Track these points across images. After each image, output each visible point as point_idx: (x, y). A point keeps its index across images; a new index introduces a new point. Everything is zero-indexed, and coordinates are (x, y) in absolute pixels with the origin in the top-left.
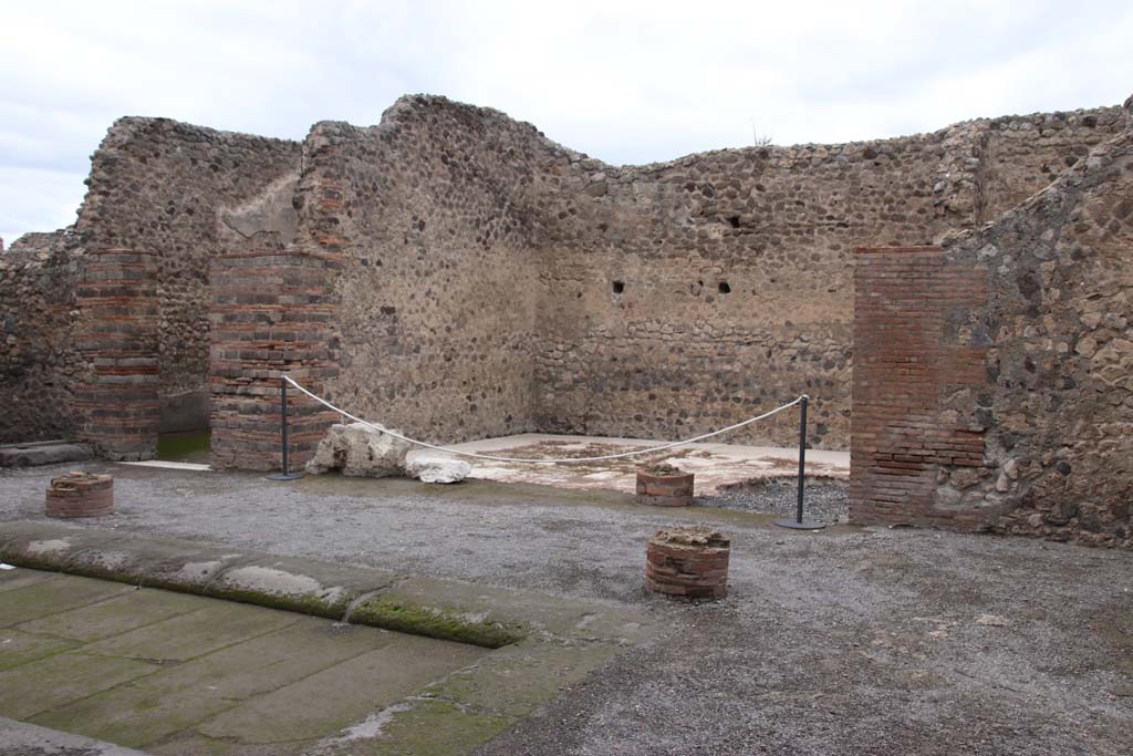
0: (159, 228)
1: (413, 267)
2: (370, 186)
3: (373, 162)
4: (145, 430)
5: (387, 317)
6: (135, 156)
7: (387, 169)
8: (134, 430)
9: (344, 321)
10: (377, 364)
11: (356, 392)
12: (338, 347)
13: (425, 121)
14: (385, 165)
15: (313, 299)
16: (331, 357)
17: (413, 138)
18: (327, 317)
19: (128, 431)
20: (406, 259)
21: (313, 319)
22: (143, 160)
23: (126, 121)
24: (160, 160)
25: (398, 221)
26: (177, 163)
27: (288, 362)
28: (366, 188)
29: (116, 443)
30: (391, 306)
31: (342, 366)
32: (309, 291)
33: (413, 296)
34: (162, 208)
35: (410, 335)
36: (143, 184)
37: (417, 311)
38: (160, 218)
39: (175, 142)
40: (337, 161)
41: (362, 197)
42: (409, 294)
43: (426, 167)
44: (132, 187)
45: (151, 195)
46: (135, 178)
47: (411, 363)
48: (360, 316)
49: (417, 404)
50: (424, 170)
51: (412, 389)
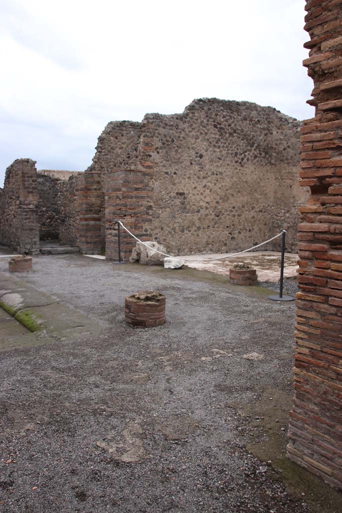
0: (123, 164)
1: (195, 175)
2: (170, 140)
3: (172, 129)
4: (95, 243)
5: (180, 197)
6: (113, 136)
7: (181, 132)
8: (90, 243)
9: (155, 199)
10: (174, 217)
11: (162, 229)
12: (152, 210)
13: (203, 109)
14: (179, 131)
15: (137, 189)
16: (148, 214)
17: (196, 118)
18: (145, 197)
19: (87, 243)
20: (192, 171)
21: (137, 197)
22: (116, 138)
23: (111, 123)
24: (124, 137)
25: (186, 155)
26: (131, 138)
27: (125, 216)
28: (167, 141)
29: (84, 247)
30: (182, 192)
31: (154, 218)
32: (135, 186)
33: (195, 188)
34: (124, 157)
35: (194, 205)
36: (116, 147)
37: (198, 194)
38: (124, 160)
39: (130, 129)
40: (151, 130)
41: (166, 145)
42: (193, 187)
43: (204, 131)
44: (111, 149)
45: (119, 151)
46: (112, 145)
47: (194, 217)
48: (164, 197)
49: (198, 235)
50: (202, 131)
51: (194, 228)
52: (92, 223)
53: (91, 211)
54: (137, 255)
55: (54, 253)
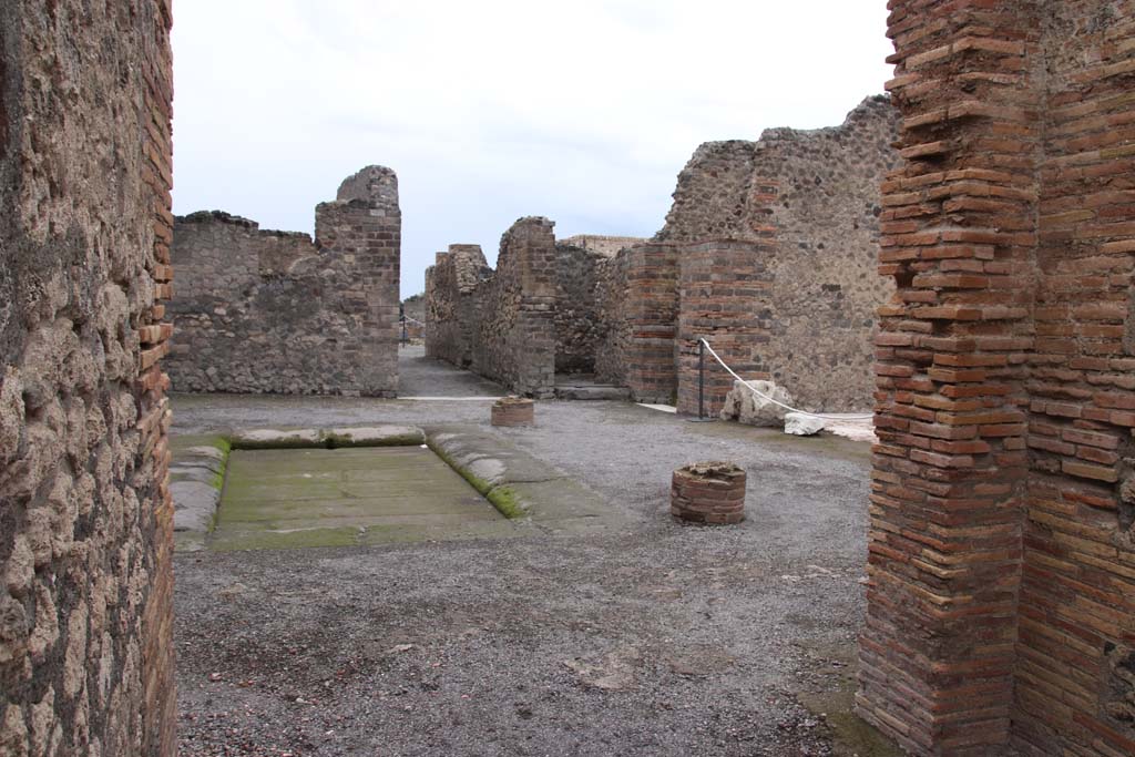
0: (726, 227)
1: (864, 250)
2: (813, 180)
3: (816, 159)
4: (660, 381)
5: (830, 293)
6: (707, 172)
7: (835, 164)
8: (652, 380)
9: (776, 296)
10: (815, 334)
11: (790, 357)
12: (770, 318)
13: (885, 116)
14: (831, 161)
15: (741, 277)
16: (761, 326)
17: (868, 134)
18: (757, 292)
19: (646, 380)
20: (856, 242)
21: (740, 293)
22: (714, 174)
23: (705, 145)
24: (729, 173)
25: (845, 209)
26: (745, 174)
27: (716, 328)
28: (806, 182)
29: (638, 388)
30: (835, 283)
31: (774, 334)
32: (738, 271)
33: (863, 276)
34: (729, 211)
35: (859, 310)
36: (714, 193)
37: (868, 289)
38: (728, 219)
39: (743, 157)
40: (773, 161)
41: (802, 190)
42: (859, 273)
43: (885, 160)
44: (703, 196)
45: (720, 201)
46: (706, 189)
47: (861, 336)
48: (797, 293)
49: (866, 373)
50: (881, 161)
51: (858, 358)
52: (656, 341)
53: (656, 317)
54: (735, 405)
55: (580, 396)
